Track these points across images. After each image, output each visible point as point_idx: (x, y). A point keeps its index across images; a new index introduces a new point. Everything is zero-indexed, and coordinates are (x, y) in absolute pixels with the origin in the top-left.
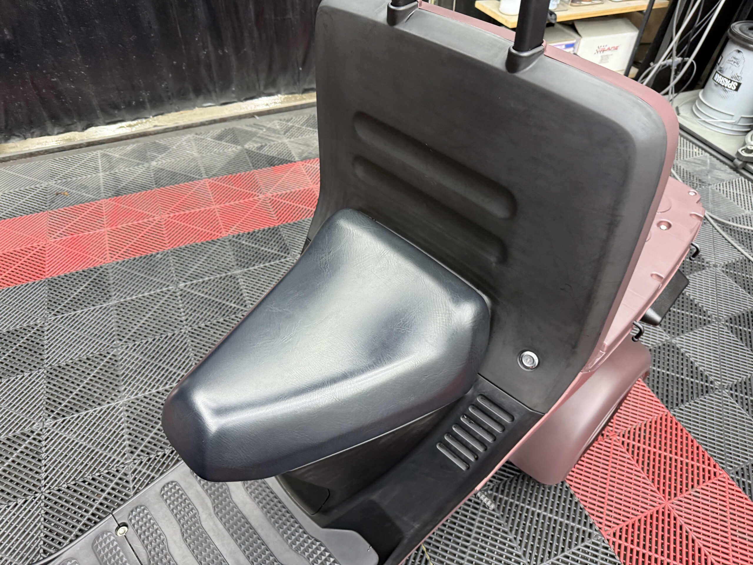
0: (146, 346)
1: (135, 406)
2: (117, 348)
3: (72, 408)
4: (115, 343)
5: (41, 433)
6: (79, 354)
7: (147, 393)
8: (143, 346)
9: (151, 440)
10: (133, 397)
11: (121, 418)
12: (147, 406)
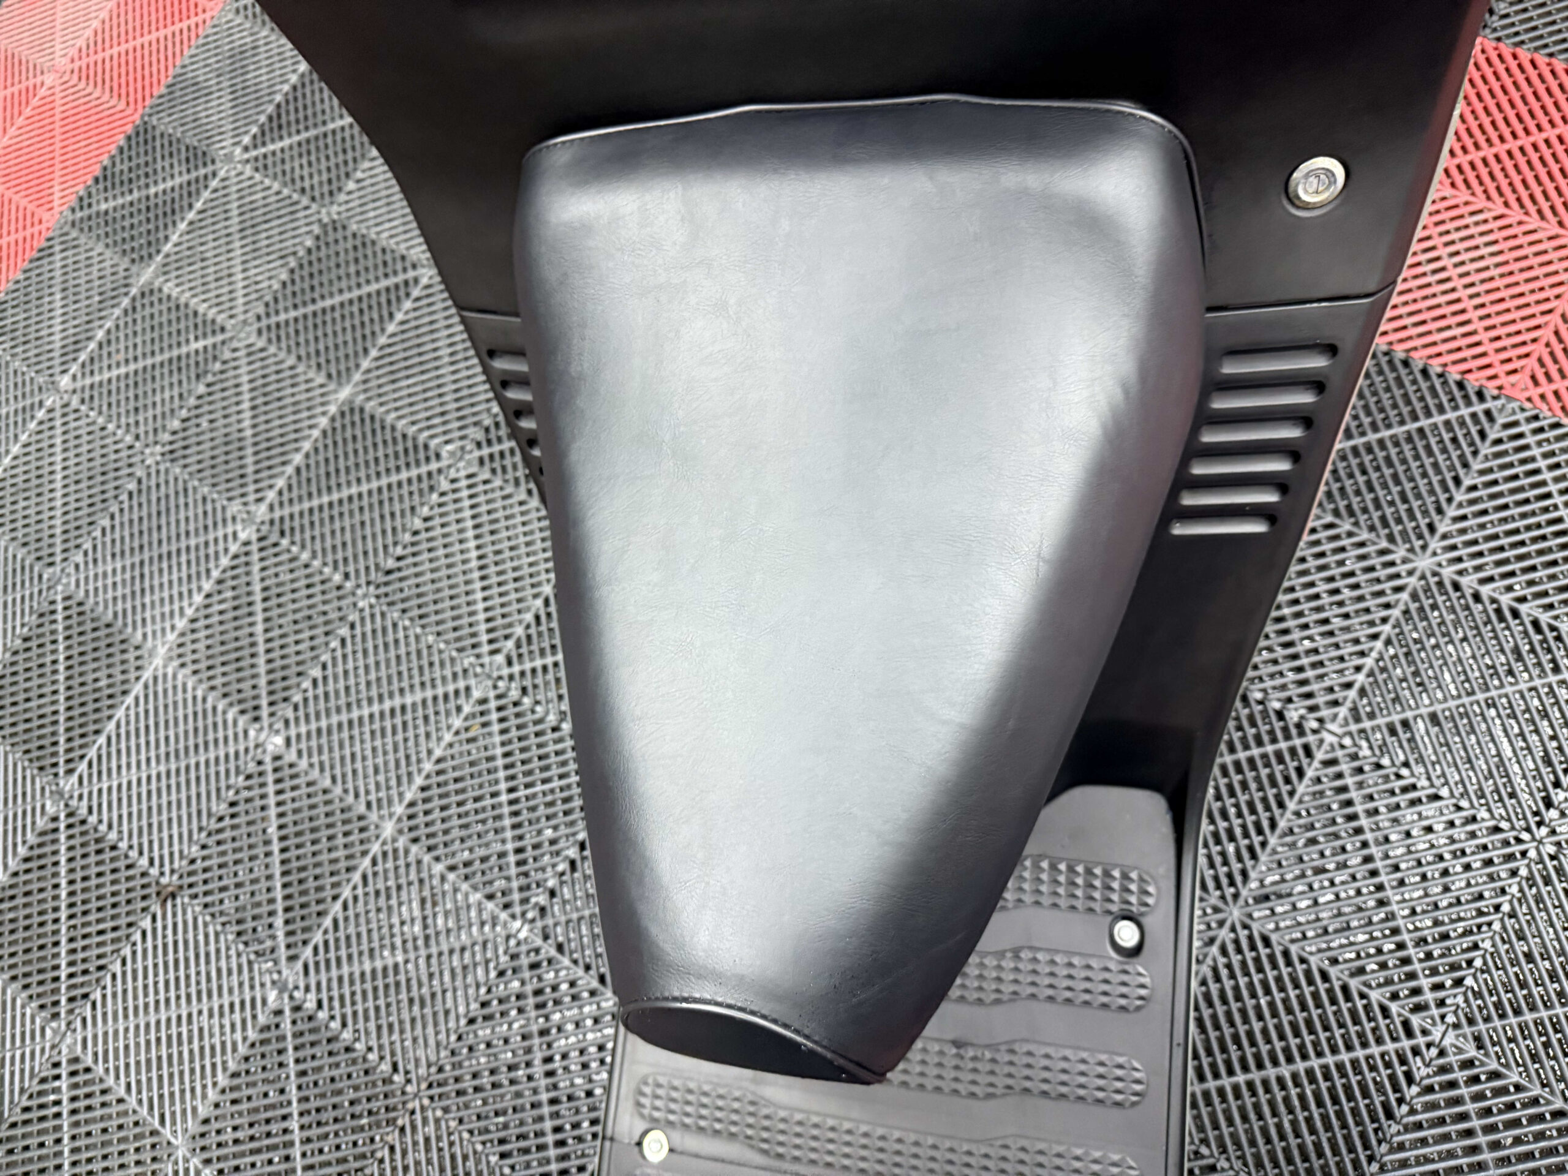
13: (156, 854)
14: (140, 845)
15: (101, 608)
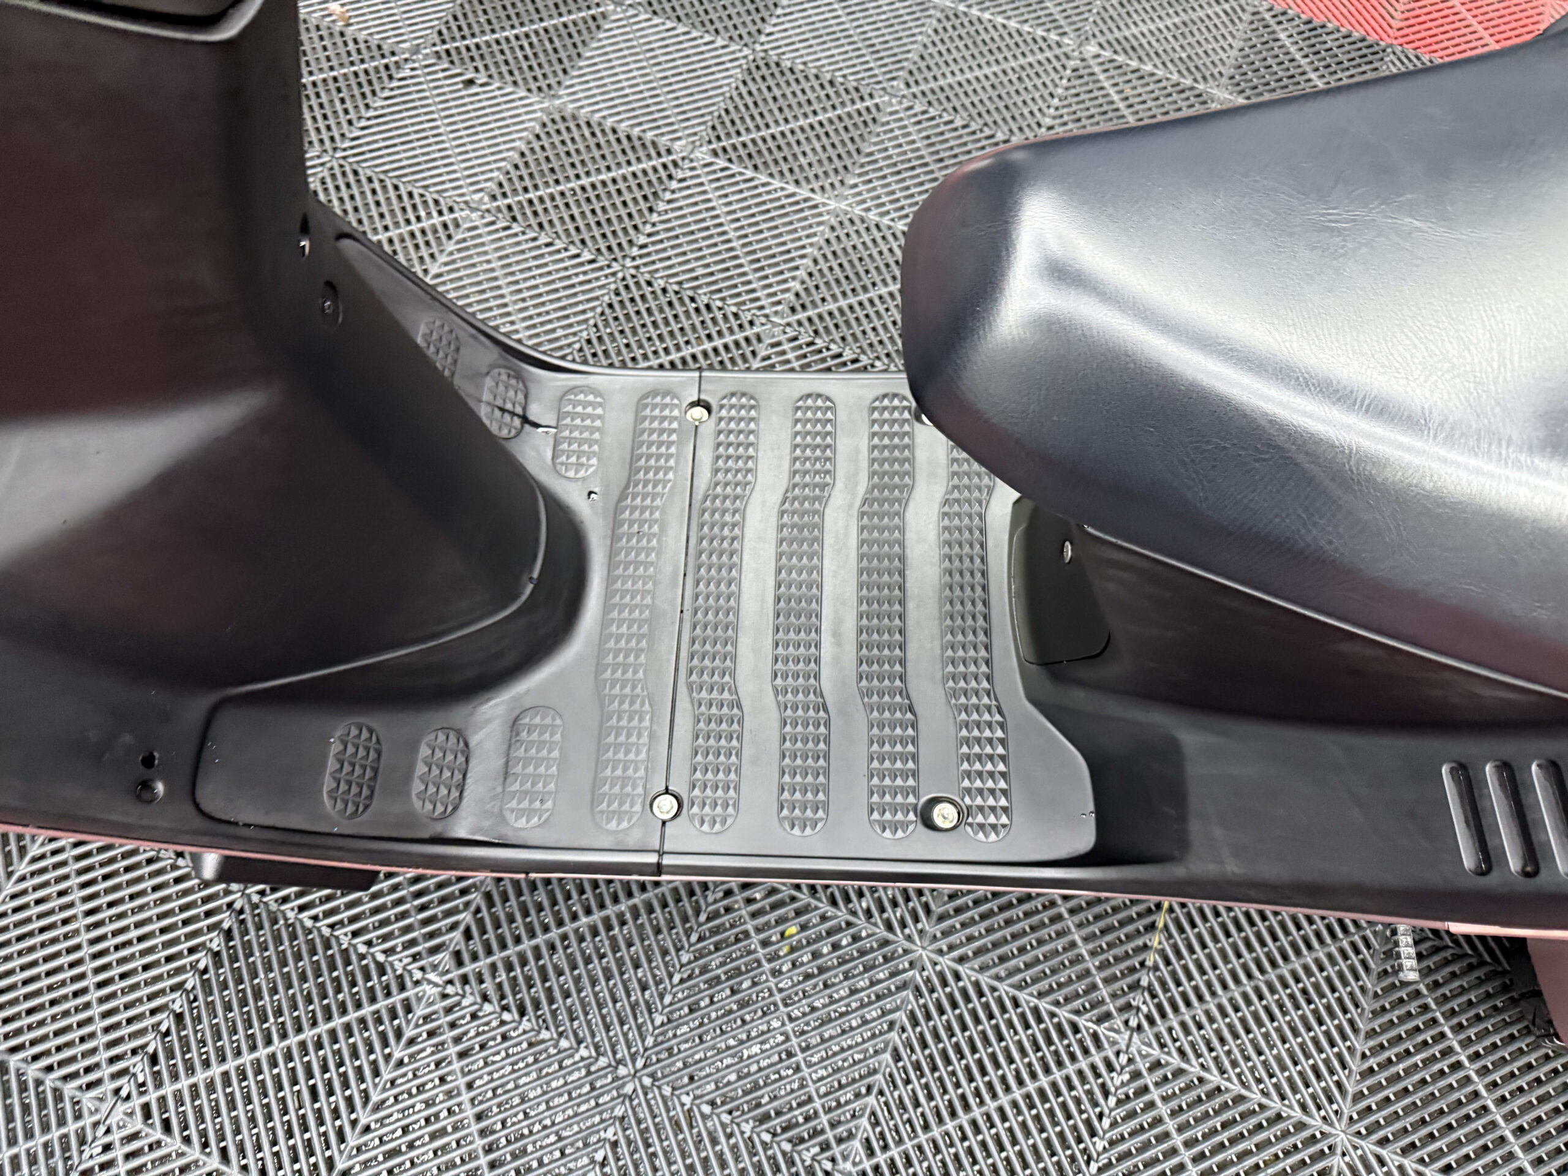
0: (943, 128)
1: (851, 230)
2: (892, 95)
3: (751, 157)
4: (895, 83)
5: (680, 163)
6: (824, 62)
7: (886, 221)
8: (938, 125)
9: (836, 313)
10: (858, 210)
11: (815, 234)
12: (870, 244)
13: (651, 249)
14: (657, 233)
15: (875, 140)
